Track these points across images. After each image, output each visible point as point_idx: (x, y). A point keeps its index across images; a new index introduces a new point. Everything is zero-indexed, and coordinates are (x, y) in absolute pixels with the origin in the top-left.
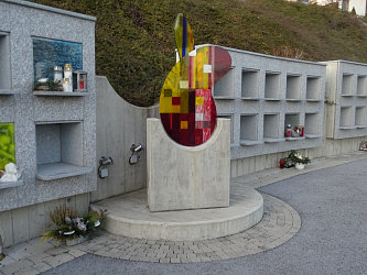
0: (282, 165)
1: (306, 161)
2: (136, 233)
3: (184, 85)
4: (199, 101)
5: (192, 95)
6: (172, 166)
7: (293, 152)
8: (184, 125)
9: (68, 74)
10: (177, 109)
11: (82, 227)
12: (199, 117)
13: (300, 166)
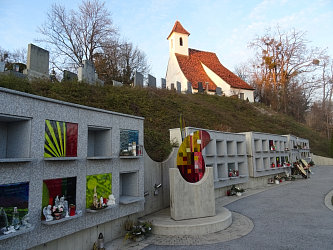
0: (229, 194)
1: (242, 191)
2: (171, 233)
3: (188, 150)
4: (196, 158)
5: (192, 155)
6: (185, 194)
7: (234, 186)
8: (189, 171)
9: (134, 147)
10: (185, 163)
11: (143, 230)
12: (196, 167)
13: (239, 194)
